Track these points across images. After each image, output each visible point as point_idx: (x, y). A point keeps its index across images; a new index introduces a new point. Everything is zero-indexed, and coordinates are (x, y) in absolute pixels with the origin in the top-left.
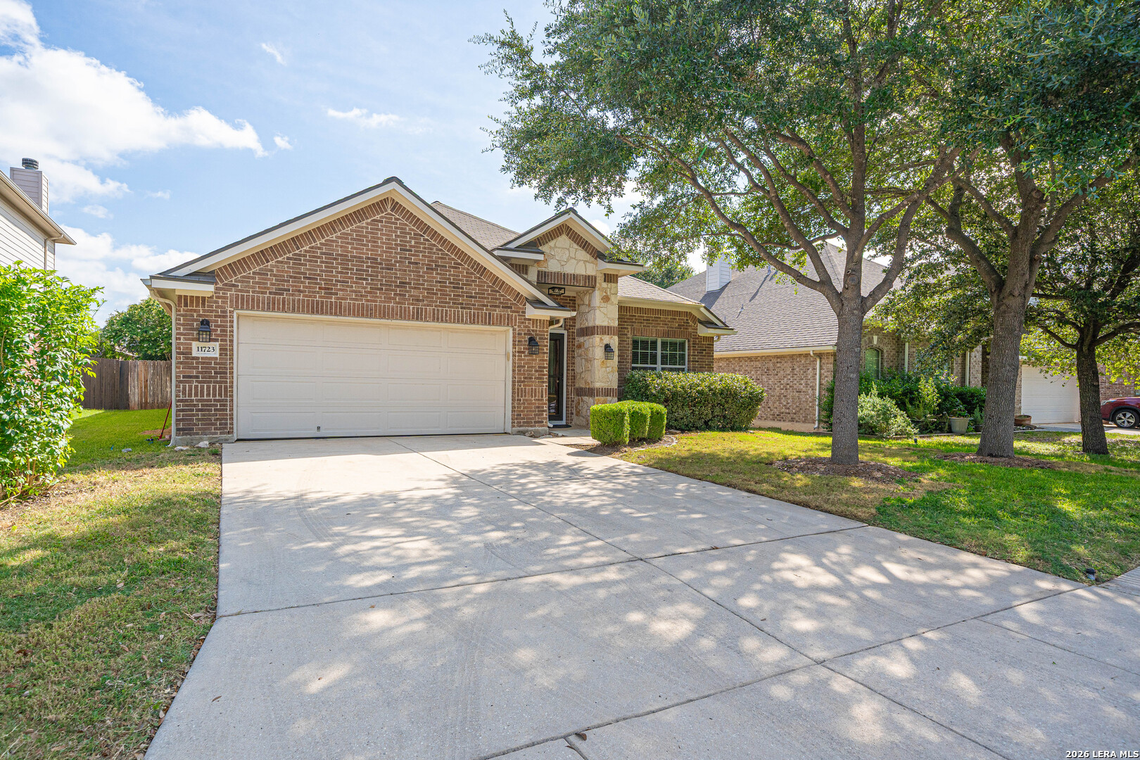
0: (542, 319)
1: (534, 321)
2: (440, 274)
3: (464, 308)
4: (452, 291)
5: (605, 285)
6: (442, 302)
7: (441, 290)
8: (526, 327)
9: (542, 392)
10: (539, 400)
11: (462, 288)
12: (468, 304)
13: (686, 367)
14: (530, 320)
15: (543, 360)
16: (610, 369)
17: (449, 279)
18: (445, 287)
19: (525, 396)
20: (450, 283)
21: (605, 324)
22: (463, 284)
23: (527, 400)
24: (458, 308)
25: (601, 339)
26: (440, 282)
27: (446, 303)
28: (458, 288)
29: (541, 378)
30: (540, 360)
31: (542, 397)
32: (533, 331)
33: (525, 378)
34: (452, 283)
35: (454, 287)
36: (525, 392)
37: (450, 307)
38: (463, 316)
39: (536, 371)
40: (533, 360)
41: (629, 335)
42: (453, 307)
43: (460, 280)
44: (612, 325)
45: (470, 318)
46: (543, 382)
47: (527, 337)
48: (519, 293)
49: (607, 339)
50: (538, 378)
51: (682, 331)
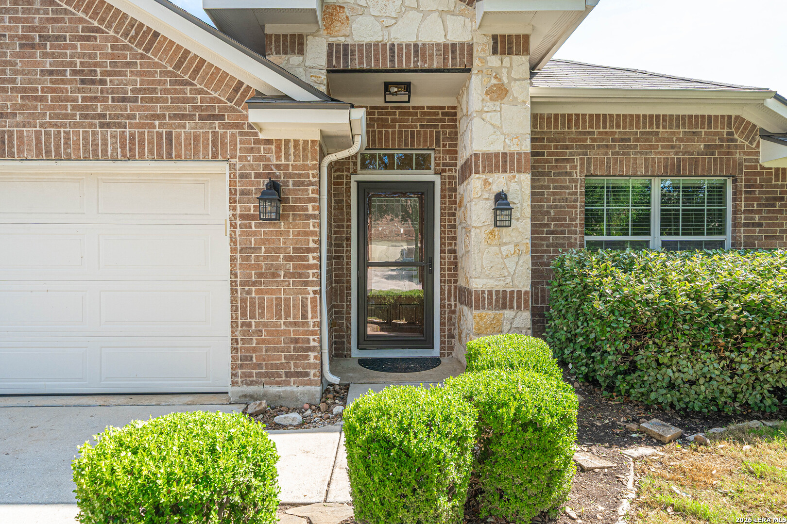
0: (301, 137)
1: (281, 146)
2: (52, 55)
3: (108, 125)
4: (79, 90)
5: (494, 61)
6: (57, 116)
7: (53, 90)
8: (260, 159)
9: (304, 305)
10: (296, 324)
11: (102, 82)
12: (117, 116)
13: (728, 238)
14: (268, 142)
15: (306, 234)
16: (511, 248)
17: (71, 64)
18: (63, 82)
19: (262, 315)
20: (75, 72)
21: (497, 147)
22: (105, 73)
23: (265, 325)
24: (92, 125)
25: (486, 183)
26: (51, 73)
27: (66, 116)
28: (93, 82)
29: (300, 275)
30: (299, 234)
31: (304, 316)
32: (278, 167)
33: (260, 275)
34: (81, 72)
35: (83, 82)
36: (261, 306)
37: (75, 125)
38: (105, 144)
39: (288, 259)
40: (280, 234)
41: (577, 174)
42: (81, 125)
43: (96, 65)
44: (514, 149)
45: (123, 147)
46: (306, 284)
47: (263, 183)
48: (241, 83)
49: (499, 182)
50: (293, 275)
51: (715, 159)
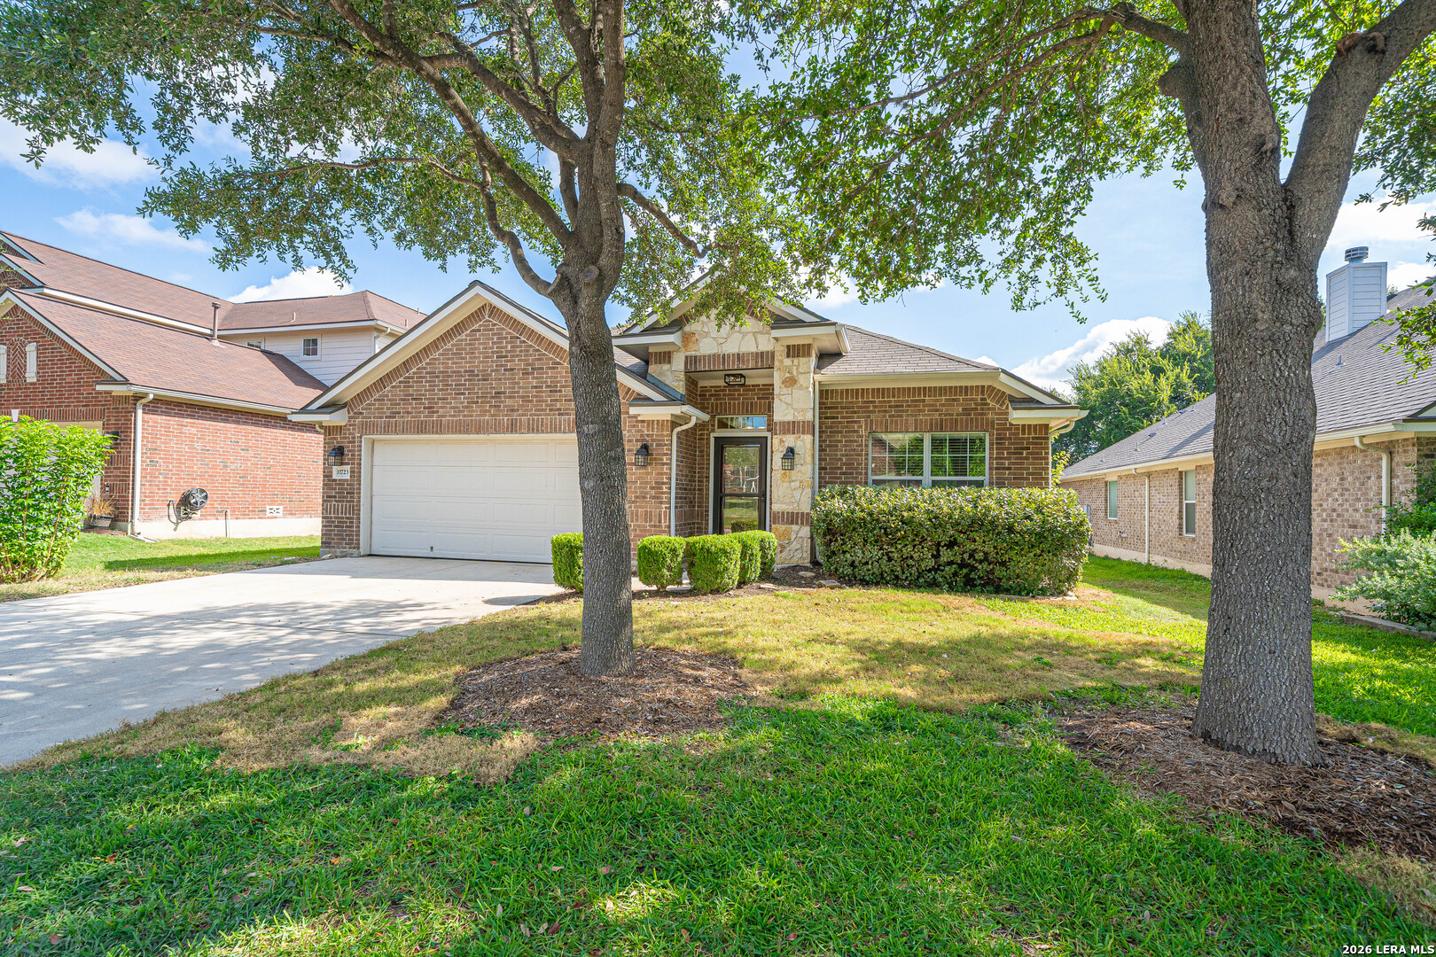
0: (661, 418)
1: (650, 423)
2: (537, 378)
3: (562, 414)
4: (549, 396)
5: (788, 362)
6: (538, 410)
7: (536, 396)
8: (639, 431)
9: (660, 515)
10: (655, 526)
11: (560, 391)
12: (567, 409)
13: (986, 478)
14: (643, 421)
15: (662, 474)
16: (797, 484)
17: (546, 382)
18: (542, 392)
19: (637, 520)
20: (547, 387)
21: (790, 418)
22: (561, 386)
23: (639, 526)
24: (554, 415)
25: (782, 441)
26: (536, 387)
27: (542, 410)
28: (556, 391)
29: (658, 498)
30: (658, 474)
31: (660, 522)
32: (648, 435)
33: (637, 497)
34: (550, 386)
35: (551, 391)
36: (637, 515)
37: (547, 415)
38: (560, 425)
39: (652, 488)
40: (648, 474)
41: (863, 432)
42: (549, 415)
43: (558, 382)
44: (800, 418)
45: (569, 426)
46: (661, 503)
47: (640, 444)
48: (629, 389)
49: (790, 440)
50: (654, 498)
51: (972, 419)
